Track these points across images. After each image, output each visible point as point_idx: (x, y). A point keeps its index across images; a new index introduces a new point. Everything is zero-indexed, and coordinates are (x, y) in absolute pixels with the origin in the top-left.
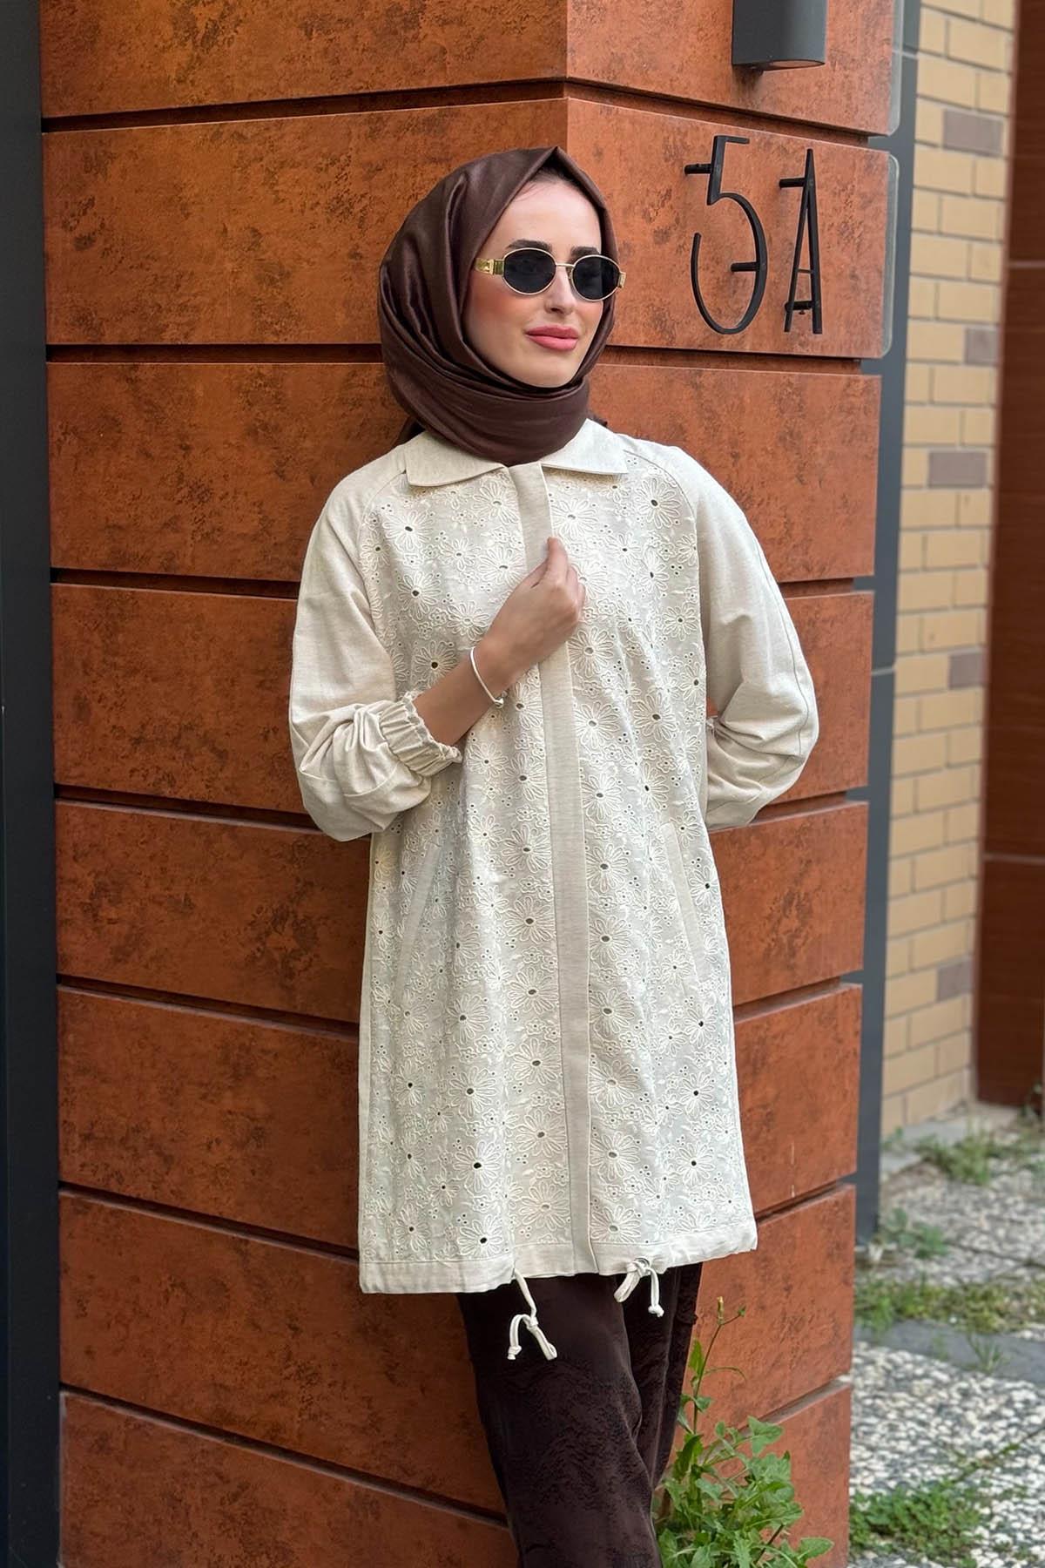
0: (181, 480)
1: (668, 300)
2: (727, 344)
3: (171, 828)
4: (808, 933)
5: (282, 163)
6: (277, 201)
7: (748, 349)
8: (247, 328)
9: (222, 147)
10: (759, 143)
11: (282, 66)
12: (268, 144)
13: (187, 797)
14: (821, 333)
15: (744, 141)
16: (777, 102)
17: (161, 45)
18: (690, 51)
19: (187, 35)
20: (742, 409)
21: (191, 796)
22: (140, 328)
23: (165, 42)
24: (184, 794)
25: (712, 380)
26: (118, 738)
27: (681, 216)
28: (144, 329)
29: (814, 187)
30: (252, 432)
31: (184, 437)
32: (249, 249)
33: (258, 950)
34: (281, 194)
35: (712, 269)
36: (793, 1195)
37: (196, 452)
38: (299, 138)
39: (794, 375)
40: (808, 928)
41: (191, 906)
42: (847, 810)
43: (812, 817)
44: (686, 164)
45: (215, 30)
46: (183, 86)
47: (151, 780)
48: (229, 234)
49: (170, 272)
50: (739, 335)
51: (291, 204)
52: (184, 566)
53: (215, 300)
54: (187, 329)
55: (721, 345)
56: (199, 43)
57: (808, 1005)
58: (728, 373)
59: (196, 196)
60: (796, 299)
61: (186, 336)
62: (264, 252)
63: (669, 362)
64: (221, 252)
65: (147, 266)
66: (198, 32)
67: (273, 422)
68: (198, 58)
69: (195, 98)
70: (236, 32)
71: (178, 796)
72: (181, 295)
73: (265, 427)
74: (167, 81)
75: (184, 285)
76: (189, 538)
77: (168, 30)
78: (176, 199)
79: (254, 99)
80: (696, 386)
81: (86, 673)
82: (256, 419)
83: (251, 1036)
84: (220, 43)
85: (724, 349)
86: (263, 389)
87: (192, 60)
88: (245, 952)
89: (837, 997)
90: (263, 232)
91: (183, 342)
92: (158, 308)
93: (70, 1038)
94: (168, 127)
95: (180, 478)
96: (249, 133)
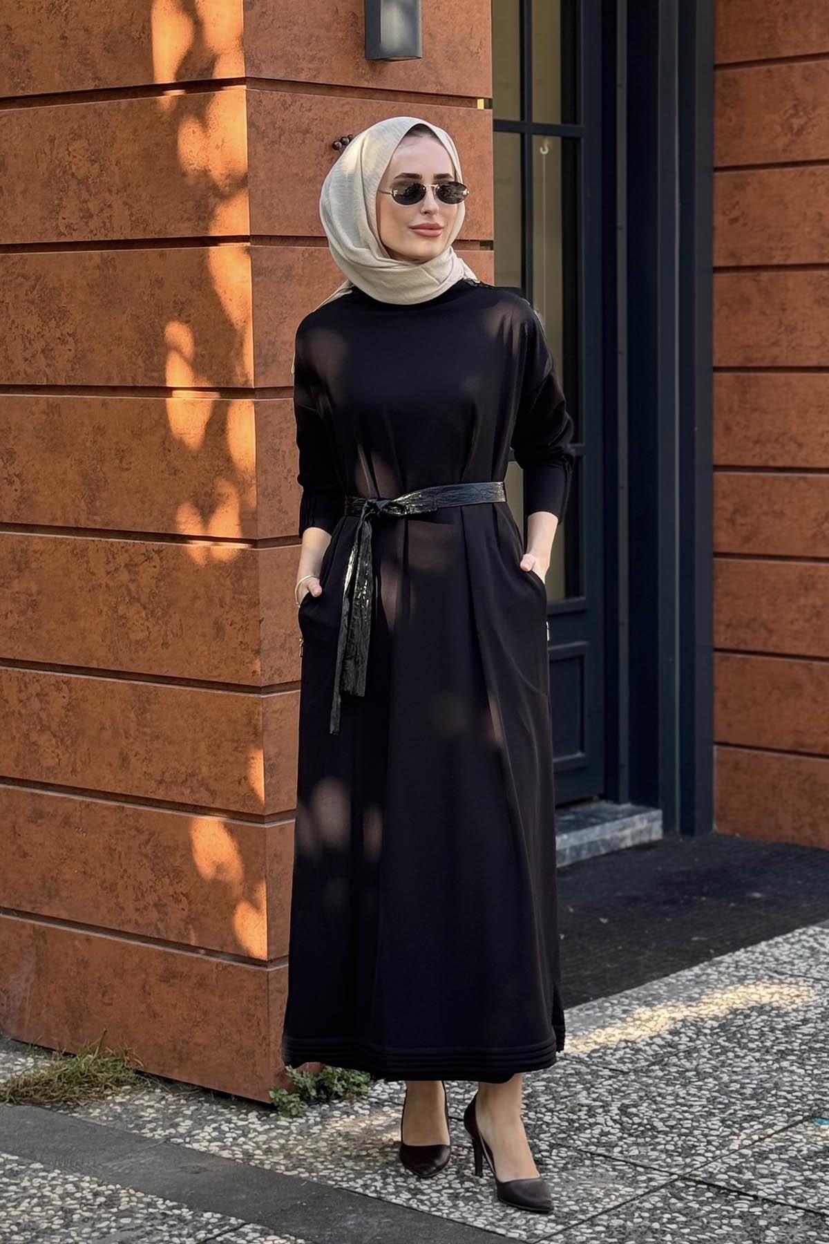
37: (789, 311)
52: (781, 362)
77: (779, 129)
91: (782, 263)
92: (771, 248)
93: (720, 581)
94: (777, 170)
95: (781, 323)
96: (818, 173)
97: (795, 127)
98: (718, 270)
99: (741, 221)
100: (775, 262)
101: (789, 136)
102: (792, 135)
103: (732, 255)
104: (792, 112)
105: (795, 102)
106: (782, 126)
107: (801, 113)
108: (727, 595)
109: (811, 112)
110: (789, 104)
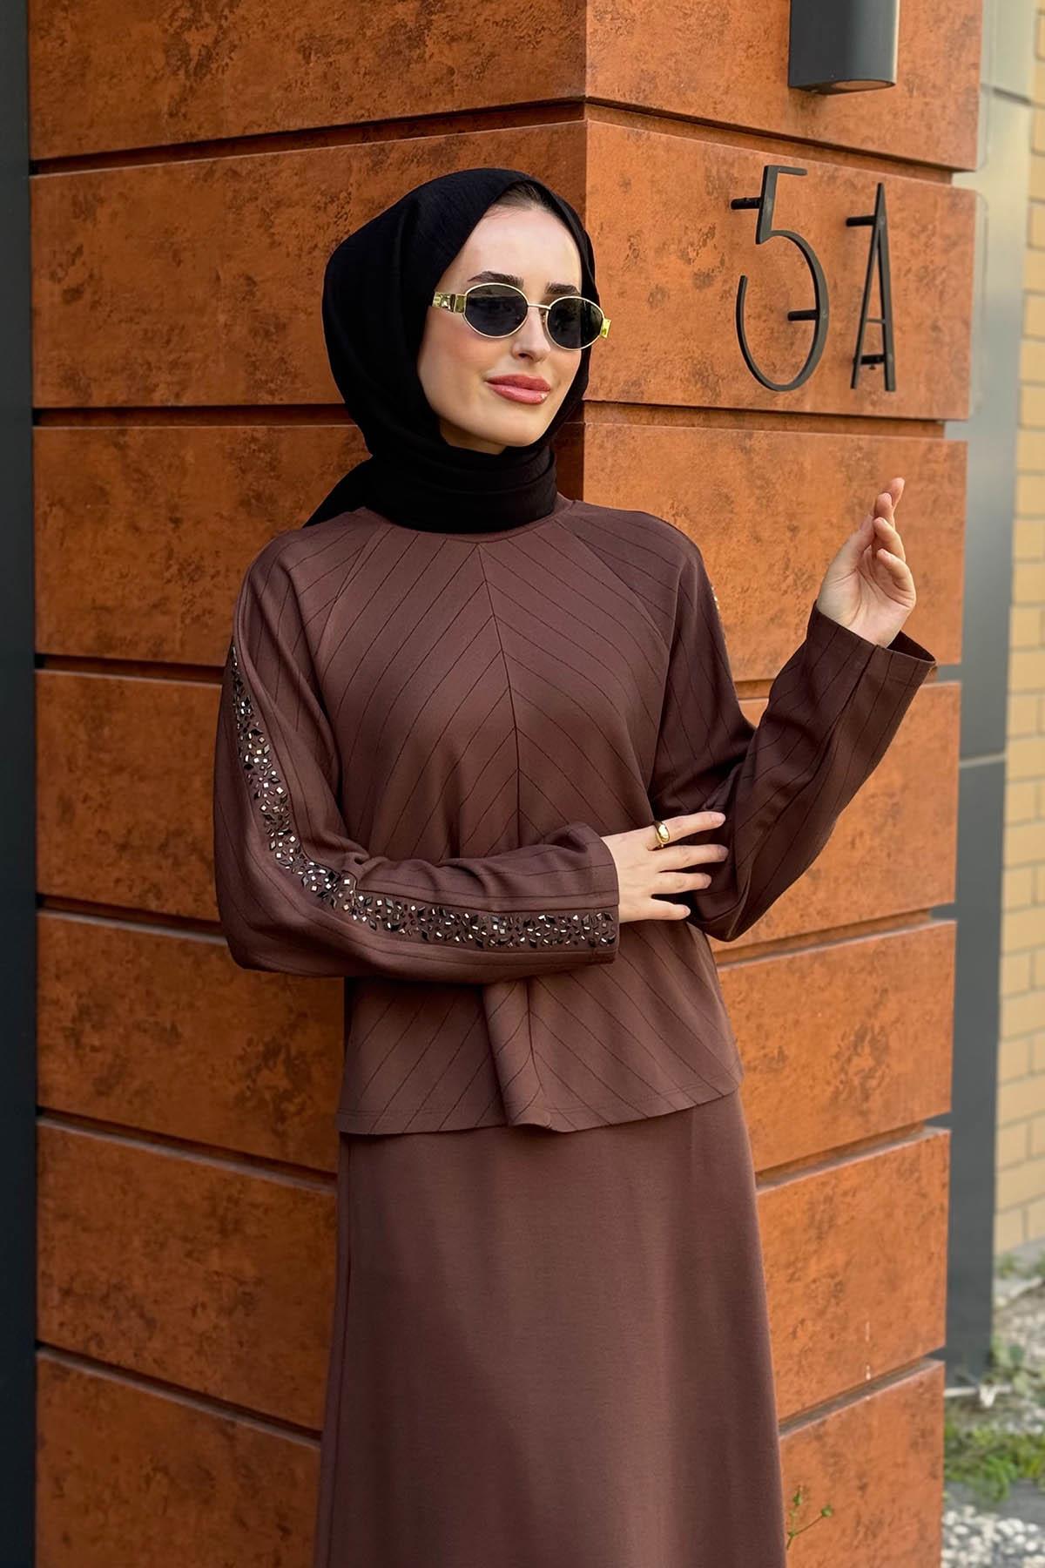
0: (170, 557)
1: (711, 352)
2: (782, 402)
3: (158, 945)
4: (884, 1072)
5: (278, 202)
6: (273, 244)
7: (808, 408)
8: (241, 387)
9: (215, 186)
10: (822, 177)
11: (278, 95)
12: (263, 183)
13: (174, 912)
14: (894, 390)
15: (801, 172)
16: (844, 131)
17: (153, 75)
18: (737, 70)
19: (179, 63)
20: (801, 476)
21: (178, 911)
22: (130, 388)
23: (157, 72)
24: (170, 908)
25: (765, 444)
26: (103, 843)
27: (726, 258)
28: (133, 390)
29: (885, 226)
30: (245, 503)
31: (174, 508)
32: (244, 299)
33: (248, 1087)
34: (276, 237)
35: (764, 318)
36: (868, 1377)
38: (296, 174)
39: (862, 439)
40: (884, 1067)
41: (178, 1035)
42: (931, 930)
43: (889, 939)
44: (733, 197)
45: (208, 56)
46: (176, 119)
47: (136, 891)
48: (222, 283)
49: (160, 326)
50: (796, 392)
51: (287, 247)
53: (207, 356)
54: (177, 388)
55: (776, 404)
56: (192, 71)
57: (885, 1155)
58: (784, 436)
59: (188, 241)
60: (865, 352)
61: (177, 396)
62: (260, 301)
63: (715, 424)
64: (214, 302)
65: (136, 320)
66: (190, 60)
67: (267, 492)
68: (191, 87)
69: (188, 132)
70: (231, 59)
71: (165, 911)
72: (171, 352)
73: (258, 497)
74: (158, 115)
75: (175, 339)
76: (178, 620)
78: (167, 245)
79: (248, 133)
80: (747, 451)
81: (71, 770)
82: (249, 489)
83: (239, 1186)
84: (214, 72)
85: (779, 408)
86: (257, 454)
87: (184, 91)
88: (233, 1091)
89: (919, 1145)
90: (257, 279)
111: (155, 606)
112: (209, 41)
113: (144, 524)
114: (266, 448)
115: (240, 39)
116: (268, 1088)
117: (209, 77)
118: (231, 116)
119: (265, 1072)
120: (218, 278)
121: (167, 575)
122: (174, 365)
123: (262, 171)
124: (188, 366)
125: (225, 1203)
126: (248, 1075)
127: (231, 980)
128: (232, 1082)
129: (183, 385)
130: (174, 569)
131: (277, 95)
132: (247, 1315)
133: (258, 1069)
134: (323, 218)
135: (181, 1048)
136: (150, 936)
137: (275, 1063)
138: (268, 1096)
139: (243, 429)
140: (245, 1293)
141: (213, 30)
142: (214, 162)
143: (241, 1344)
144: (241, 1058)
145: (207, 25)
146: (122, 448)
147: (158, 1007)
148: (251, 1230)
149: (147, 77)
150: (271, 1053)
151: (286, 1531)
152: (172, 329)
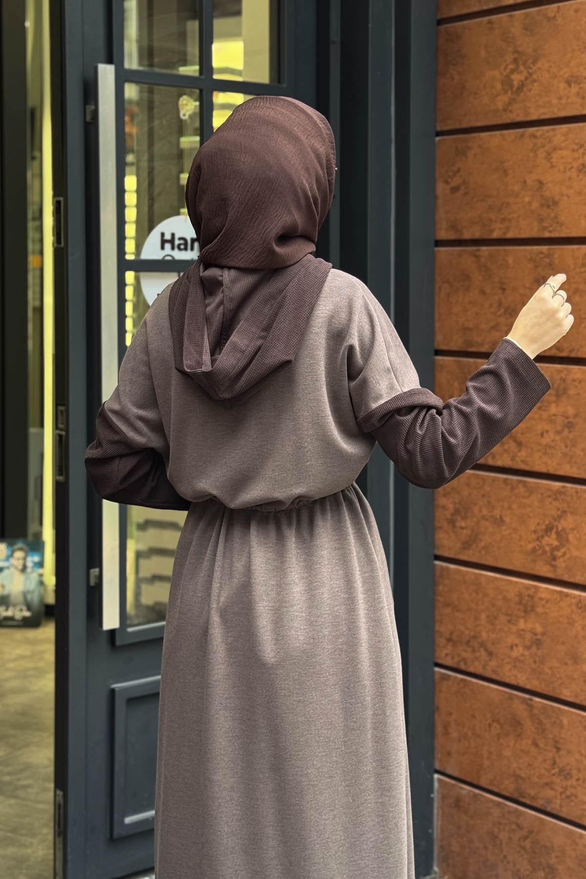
3: (493, 481)
5: (555, 148)
8: (535, 230)
9: (525, 141)
12: (548, 139)
13: (501, 465)
17: (496, 93)
19: (508, 88)
21: (504, 465)
22: (482, 230)
23: (498, 92)
24: (499, 464)
28: (484, 231)
31: (503, 283)
32: (538, 191)
33: (538, 545)
34: (554, 163)
37: (508, 292)
38: (563, 136)
41: (503, 521)
45: (522, 85)
46: (506, 112)
48: (528, 184)
49: (497, 203)
51: (559, 168)
53: (520, 216)
54: (505, 231)
56: (514, 92)
59: (512, 165)
61: (505, 234)
62: (545, 192)
64: (523, 192)
65: (486, 201)
66: (514, 87)
68: (514, 99)
69: (512, 118)
70: (534, 86)
71: (497, 465)
72: (502, 214)
74: (498, 111)
75: (504, 208)
77: (499, 86)
78: (501, 167)
79: (540, 118)
82: (539, 275)
83: (533, 590)
84: (525, 92)
86: (543, 259)
87: (510, 100)
88: (531, 546)
90: (544, 182)
91: (503, 237)
92: (491, 220)
93: (441, 588)
94: (498, 133)
95: (500, 304)
96: (538, 134)
97: (515, 83)
98: (438, 243)
99: (462, 190)
100: (495, 235)
101: (509, 93)
102: (512, 93)
103: (453, 226)
104: (511, 67)
105: (516, 55)
106: (502, 83)
107: (522, 68)
108: (447, 605)
109: (531, 66)
110: (509, 58)
111: (493, 327)
112: (523, 78)
113: (488, 291)
114: (548, 256)
115: (538, 77)
116: (547, 545)
117: (522, 94)
118: (532, 110)
119: (546, 538)
120: (525, 182)
121: (499, 313)
122: (503, 220)
123: (547, 134)
124: (510, 220)
125: (526, 598)
126: (538, 539)
127: (529, 496)
128: (530, 542)
129: (508, 229)
130: (502, 311)
131: (555, 101)
132: (538, 649)
133: (542, 537)
134: (576, 155)
135: (504, 528)
136: (489, 477)
137: (551, 534)
138: (547, 548)
139: (535, 248)
140: (537, 640)
141: (525, 74)
142: (524, 131)
143: (535, 662)
144: (535, 532)
145: (521, 72)
146: (477, 257)
147: (493, 508)
148: (540, 610)
149: (493, 94)
150: (549, 529)
151: (558, 749)
152: (502, 205)
